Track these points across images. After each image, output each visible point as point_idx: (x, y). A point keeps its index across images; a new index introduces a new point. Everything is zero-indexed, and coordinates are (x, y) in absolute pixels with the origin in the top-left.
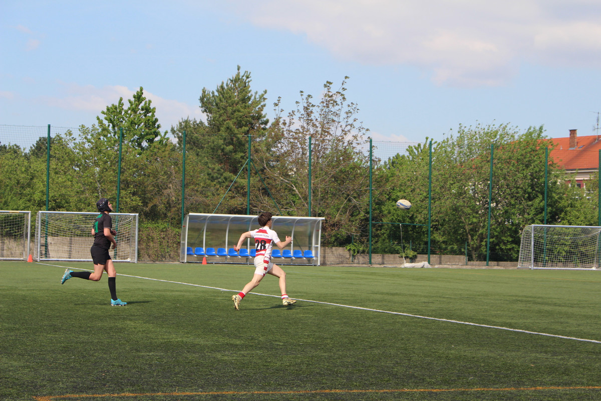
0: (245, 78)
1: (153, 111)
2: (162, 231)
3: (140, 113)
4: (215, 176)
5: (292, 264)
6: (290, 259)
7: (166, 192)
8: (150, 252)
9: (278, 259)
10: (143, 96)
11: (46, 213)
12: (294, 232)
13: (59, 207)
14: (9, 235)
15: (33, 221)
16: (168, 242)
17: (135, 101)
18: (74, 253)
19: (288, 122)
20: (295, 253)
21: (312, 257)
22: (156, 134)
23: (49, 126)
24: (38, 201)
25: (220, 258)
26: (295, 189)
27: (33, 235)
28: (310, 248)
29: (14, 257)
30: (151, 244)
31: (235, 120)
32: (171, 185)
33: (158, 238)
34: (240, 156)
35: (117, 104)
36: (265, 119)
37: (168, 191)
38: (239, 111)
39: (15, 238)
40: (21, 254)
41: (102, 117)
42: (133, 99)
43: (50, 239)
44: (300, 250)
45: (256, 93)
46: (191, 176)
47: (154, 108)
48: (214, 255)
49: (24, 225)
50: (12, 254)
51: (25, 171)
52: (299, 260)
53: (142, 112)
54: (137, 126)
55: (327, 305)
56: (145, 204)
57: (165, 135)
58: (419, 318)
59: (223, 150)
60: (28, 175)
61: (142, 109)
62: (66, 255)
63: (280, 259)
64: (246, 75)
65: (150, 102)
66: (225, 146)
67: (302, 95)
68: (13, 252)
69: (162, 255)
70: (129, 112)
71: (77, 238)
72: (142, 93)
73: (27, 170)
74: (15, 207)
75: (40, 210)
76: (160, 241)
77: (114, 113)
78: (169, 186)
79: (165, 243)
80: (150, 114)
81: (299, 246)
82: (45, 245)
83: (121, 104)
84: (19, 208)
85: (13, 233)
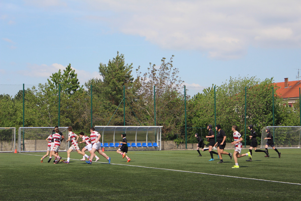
0: (121, 57)
1: (76, 75)
3: (69, 77)
4: (107, 107)
5: (147, 150)
6: (146, 147)
7: (83, 116)
9: (140, 148)
10: (71, 68)
11: (23, 128)
12: (148, 134)
13: (29, 125)
14: (5, 140)
15: (17, 132)
17: (67, 71)
18: (37, 147)
19: (143, 78)
20: (148, 144)
21: (157, 146)
22: (78, 87)
23: (24, 85)
24: (19, 122)
25: (111, 148)
26: (148, 112)
27: (17, 140)
28: (156, 141)
29: (7, 151)
31: (116, 79)
32: (85, 112)
34: (120, 97)
35: (58, 72)
36: (132, 78)
37: (84, 115)
38: (119, 74)
39: (8, 141)
40: (11, 149)
41: (50, 79)
43: (25, 141)
44: (151, 143)
45: (127, 65)
46: (95, 107)
47: (76, 74)
48: (108, 147)
49: (12, 134)
50: (6, 149)
51: (12, 107)
52: (150, 147)
54: (68, 83)
55: (165, 170)
56: (73, 122)
57: (82, 87)
58: (210, 175)
59: (111, 94)
60: (13, 109)
61: (70, 75)
62: (34, 149)
63: (141, 148)
64: (121, 56)
65: (74, 71)
66: (112, 92)
67: (150, 65)
68: (7, 148)
70: (64, 76)
71: (39, 140)
72: (70, 67)
73: (13, 107)
74: (8, 125)
75: (20, 127)
77: (56, 77)
80: (74, 77)
81: (151, 141)
82: (23, 144)
83: (60, 72)
84: (10, 126)
85: (7, 138)
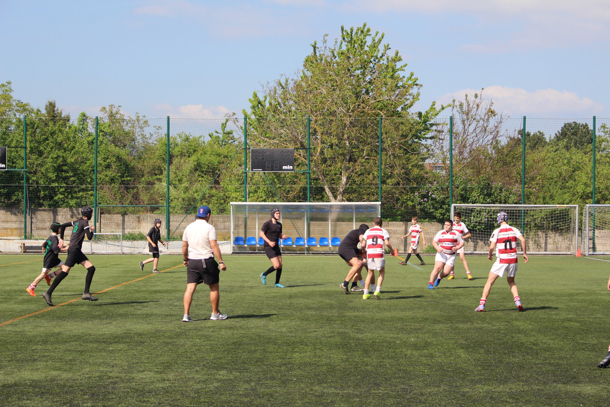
11: (593, 206)
13: (604, 199)
14: (556, 229)
15: (581, 214)
24: (582, 194)
27: (580, 229)
29: (560, 251)
40: (568, 248)
49: (571, 219)
50: (557, 248)
51: (567, 163)
60: (570, 167)
68: (559, 246)
73: (569, 163)
74: (561, 201)
75: (588, 203)
82: (593, 239)
84: (565, 202)
85: (560, 227)
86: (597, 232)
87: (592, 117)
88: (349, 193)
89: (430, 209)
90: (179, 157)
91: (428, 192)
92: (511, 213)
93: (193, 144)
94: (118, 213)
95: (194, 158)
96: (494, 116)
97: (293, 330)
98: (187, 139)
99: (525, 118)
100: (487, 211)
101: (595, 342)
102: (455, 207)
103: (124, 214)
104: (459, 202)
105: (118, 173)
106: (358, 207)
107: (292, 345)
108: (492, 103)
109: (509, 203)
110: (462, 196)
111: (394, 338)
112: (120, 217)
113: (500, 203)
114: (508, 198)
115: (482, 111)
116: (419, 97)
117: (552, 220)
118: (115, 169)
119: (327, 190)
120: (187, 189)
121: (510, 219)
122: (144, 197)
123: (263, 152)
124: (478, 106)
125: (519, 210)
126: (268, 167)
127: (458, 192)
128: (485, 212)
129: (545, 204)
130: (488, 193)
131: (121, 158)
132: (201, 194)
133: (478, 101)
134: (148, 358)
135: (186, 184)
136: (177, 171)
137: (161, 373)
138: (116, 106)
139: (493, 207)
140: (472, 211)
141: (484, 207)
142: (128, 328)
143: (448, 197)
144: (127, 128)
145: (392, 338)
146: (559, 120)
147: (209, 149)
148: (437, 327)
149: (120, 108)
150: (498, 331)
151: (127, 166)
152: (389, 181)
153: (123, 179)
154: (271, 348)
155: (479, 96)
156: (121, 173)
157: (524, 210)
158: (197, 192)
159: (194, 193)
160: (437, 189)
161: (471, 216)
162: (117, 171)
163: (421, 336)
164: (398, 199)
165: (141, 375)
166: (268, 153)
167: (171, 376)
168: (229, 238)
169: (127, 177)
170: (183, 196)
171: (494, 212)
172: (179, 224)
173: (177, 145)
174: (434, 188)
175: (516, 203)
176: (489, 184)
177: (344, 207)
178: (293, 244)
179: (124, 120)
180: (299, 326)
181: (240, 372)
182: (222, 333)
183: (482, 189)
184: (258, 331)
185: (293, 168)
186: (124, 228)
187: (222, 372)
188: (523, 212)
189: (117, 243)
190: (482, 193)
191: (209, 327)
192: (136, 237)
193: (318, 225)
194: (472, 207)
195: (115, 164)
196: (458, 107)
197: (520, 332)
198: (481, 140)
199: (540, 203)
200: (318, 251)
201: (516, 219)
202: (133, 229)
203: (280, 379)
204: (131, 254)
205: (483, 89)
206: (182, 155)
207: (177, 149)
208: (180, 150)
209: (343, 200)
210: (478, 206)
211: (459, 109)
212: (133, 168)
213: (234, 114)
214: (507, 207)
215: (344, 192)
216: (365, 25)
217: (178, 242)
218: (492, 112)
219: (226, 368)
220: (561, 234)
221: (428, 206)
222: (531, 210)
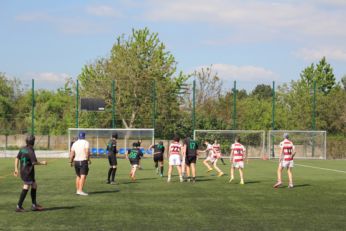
2: (339, 141)
3: (323, 72)
7: (341, 117)
8: (333, 153)
10: (325, 62)
11: (273, 132)
13: (279, 128)
14: (252, 144)
15: (266, 136)
16: (343, 147)
17: (321, 65)
22: (333, 84)
24: (267, 124)
27: (266, 144)
29: (255, 157)
30: (333, 149)
32: (344, 114)
33: (337, 145)
35: (310, 67)
40: (259, 155)
42: (319, 64)
47: (332, 69)
49: (261, 139)
51: (259, 107)
53: (324, 71)
54: (322, 79)
56: (329, 124)
57: (338, 84)
60: (260, 110)
61: (325, 69)
65: (329, 65)
68: (254, 154)
69: (339, 155)
70: (317, 71)
72: (325, 60)
73: (260, 107)
74: (255, 128)
75: (270, 130)
76: (338, 147)
78: (342, 114)
79: (341, 147)
80: (329, 72)
82: (273, 150)
83: (312, 67)
84: (257, 129)
85: (255, 143)
86: (275, 146)
87: (273, 82)
88: (137, 124)
89: (182, 133)
90: (39, 103)
91: (181, 123)
92: (227, 135)
93: (47, 95)
94: (3, 135)
95: (48, 103)
96: (218, 80)
97: (103, 201)
98: (44, 92)
99: (235, 82)
100: (214, 134)
101: (273, 208)
102: (196, 132)
103: (7, 135)
104: (198, 129)
105: (3, 111)
106: (141, 131)
107: (102, 210)
108: (217, 73)
109: (226, 130)
110: (200, 125)
111: (161, 206)
112: (4, 137)
113: (221, 129)
114: (226, 126)
115: (211, 78)
116: (176, 70)
117: (250, 139)
118: (2, 109)
119: (124, 122)
120: (43, 121)
121: (227, 138)
122: (19, 125)
123: (87, 100)
124: (209, 75)
125: (232, 134)
126: (90, 109)
127: (198, 123)
128: (213, 134)
129: (246, 130)
130: (215, 124)
131: (6, 103)
132: (52, 124)
133: (209, 72)
134: (19, 218)
135: (43, 118)
136: (38, 111)
137: (27, 227)
138: (3, 73)
139: (218, 132)
140: (206, 134)
141: (213, 132)
142: (8, 201)
143: (192, 126)
144: (9, 86)
145: (159, 206)
146: (254, 83)
147: (56, 98)
148: (185, 200)
149: (5, 74)
150: (219, 202)
151: (9, 107)
152: (159, 117)
153: (6, 115)
154: (90, 212)
155: (210, 69)
156: (6, 111)
157: (235, 134)
158: (49, 122)
159: (48, 123)
160: (186, 121)
161: (205, 137)
162: (3, 110)
163: (176, 205)
164: (164, 127)
165: (15, 228)
166: (90, 101)
167: (32, 228)
168: (68, 149)
169: (9, 114)
170: (41, 125)
171: (218, 135)
172: (39, 141)
173: (38, 95)
174: (184, 121)
175: (230, 130)
176: (215, 119)
177: (133, 132)
178: (104, 153)
179: (7, 81)
180: (107, 199)
181: (72, 226)
182: (63, 203)
183: (211, 122)
184: (83, 202)
185: (105, 109)
186: (7, 143)
187: (61, 226)
188: (234, 134)
189: (2, 152)
190: (211, 124)
191: (55, 200)
192: (14, 148)
193: (119, 142)
194: (205, 132)
195: (2, 106)
196: (198, 75)
197: (231, 202)
198: (211, 94)
199: (243, 129)
200: (119, 156)
201: (230, 138)
202: (12, 143)
203: (95, 230)
204: (11, 158)
205: (212, 65)
206: (41, 101)
207: (38, 98)
208: (40, 98)
209: (133, 128)
210: (209, 131)
211: (198, 76)
212: (12, 109)
213: (71, 78)
214: (225, 132)
215: (134, 123)
216: (146, 29)
217: (38, 151)
218: (217, 78)
219: (65, 224)
220: (255, 147)
221: (181, 131)
222: (238, 134)
